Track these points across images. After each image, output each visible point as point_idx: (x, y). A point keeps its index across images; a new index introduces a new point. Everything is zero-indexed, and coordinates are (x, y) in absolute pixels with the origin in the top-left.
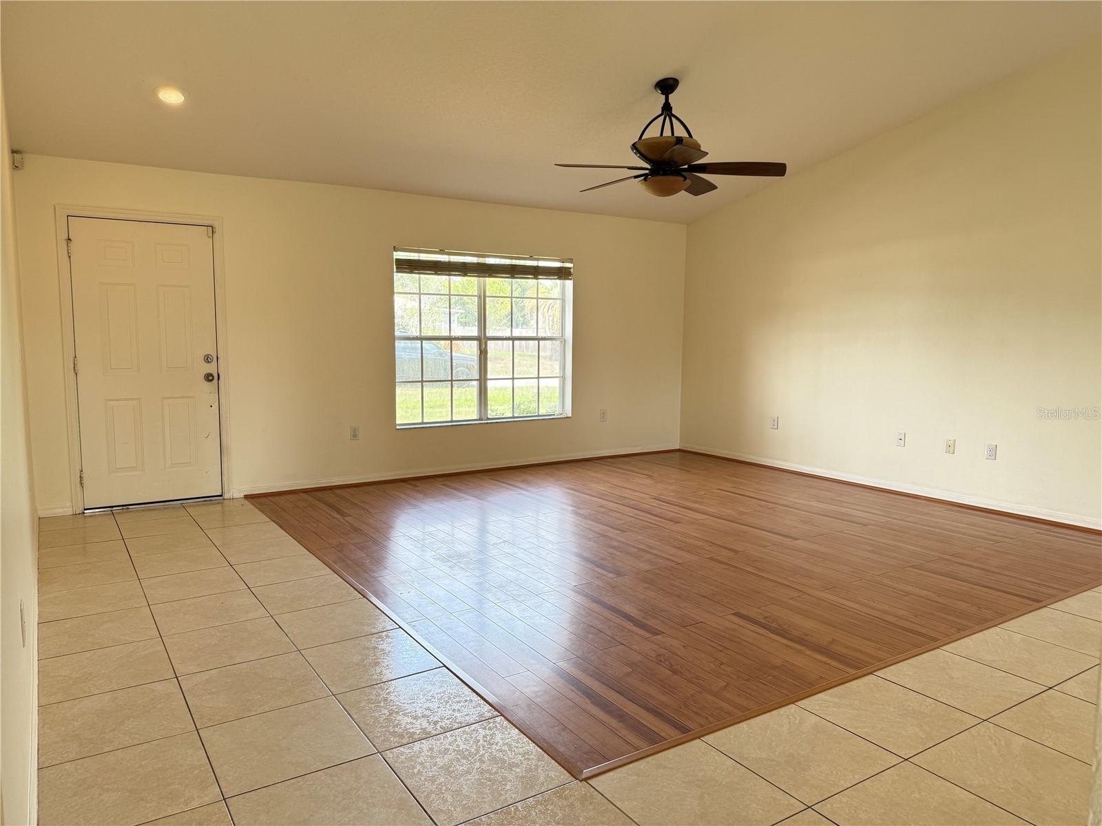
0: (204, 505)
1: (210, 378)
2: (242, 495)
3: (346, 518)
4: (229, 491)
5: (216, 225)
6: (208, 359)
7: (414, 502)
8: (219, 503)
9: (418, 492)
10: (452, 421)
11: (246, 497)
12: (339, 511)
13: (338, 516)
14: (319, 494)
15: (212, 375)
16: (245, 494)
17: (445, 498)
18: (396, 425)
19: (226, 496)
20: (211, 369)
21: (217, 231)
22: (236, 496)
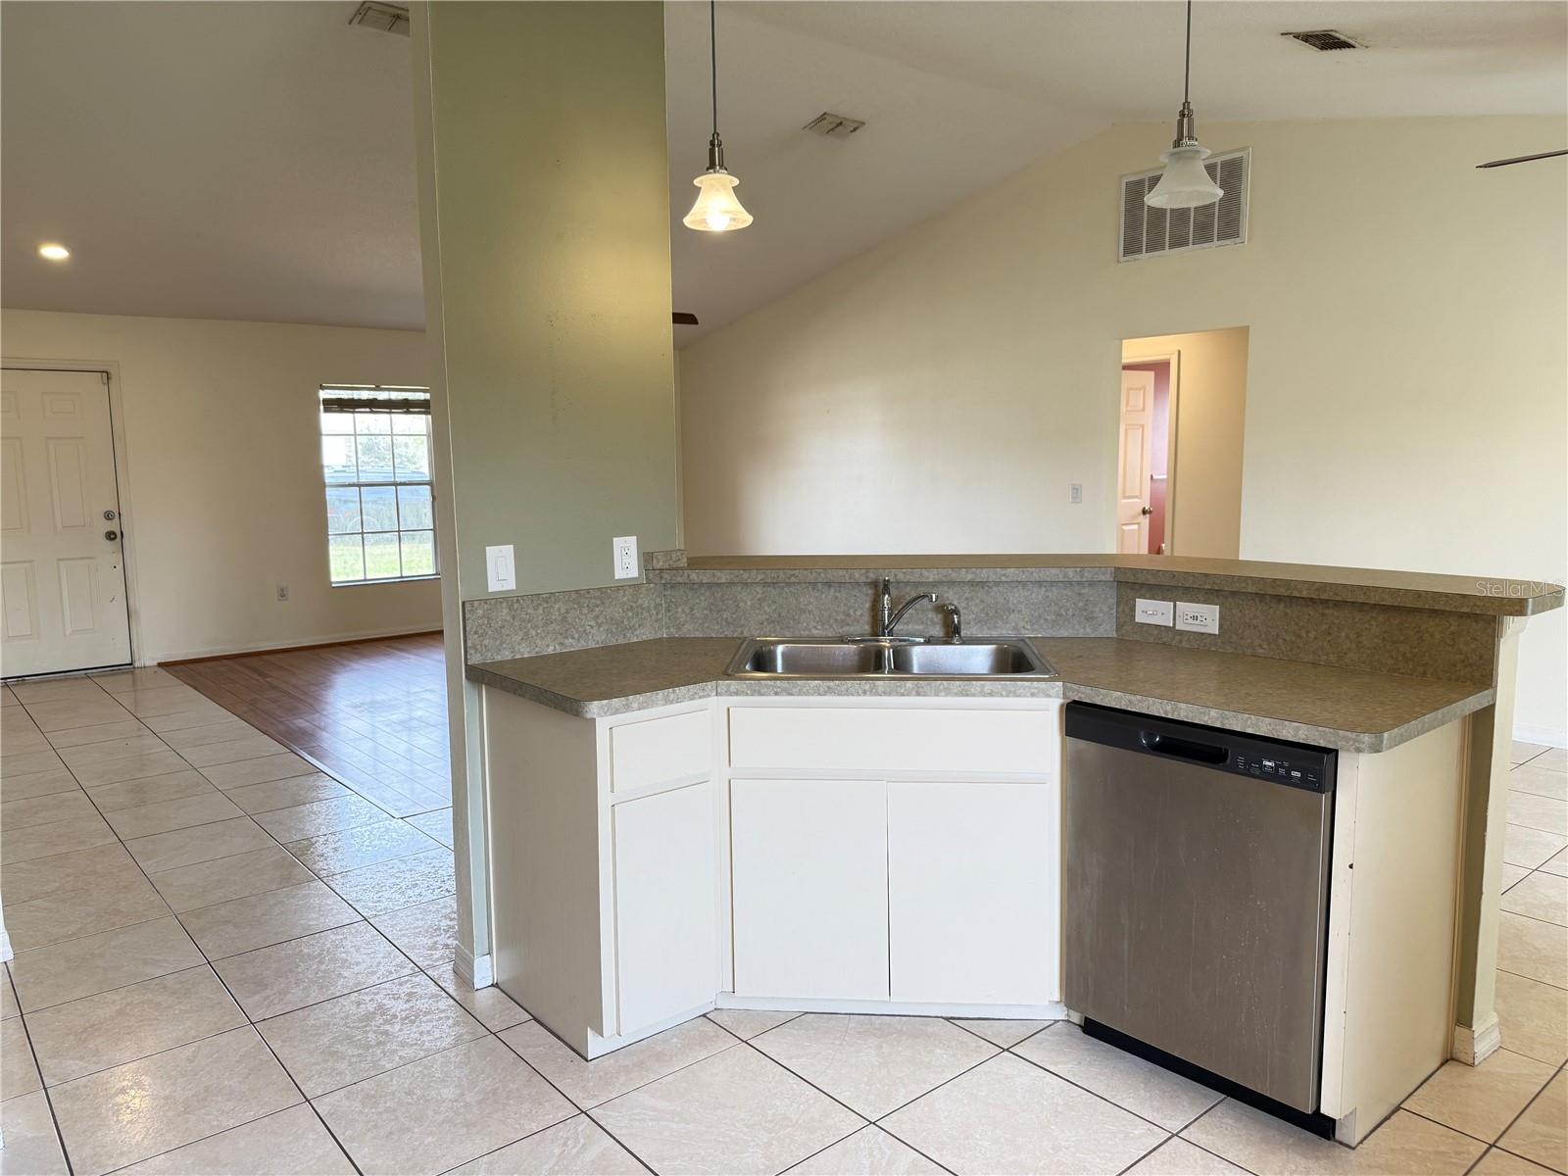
0: (111, 675)
1: (112, 536)
2: (155, 663)
3: (267, 679)
4: (140, 659)
5: (111, 370)
6: (108, 516)
7: (345, 662)
8: (127, 673)
9: (356, 654)
10: (402, 577)
11: (160, 665)
12: (260, 674)
13: (258, 678)
14: (244, 660)
15: (114, 533)
16: (159, 661)
17: (383, 658)
18: (331, 583)
19: (137, 665)
20: (113, 526)
21: (113, 377)
22: (147, 664)
